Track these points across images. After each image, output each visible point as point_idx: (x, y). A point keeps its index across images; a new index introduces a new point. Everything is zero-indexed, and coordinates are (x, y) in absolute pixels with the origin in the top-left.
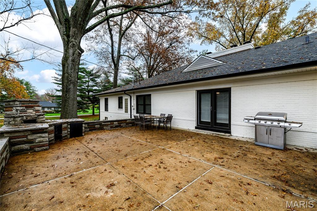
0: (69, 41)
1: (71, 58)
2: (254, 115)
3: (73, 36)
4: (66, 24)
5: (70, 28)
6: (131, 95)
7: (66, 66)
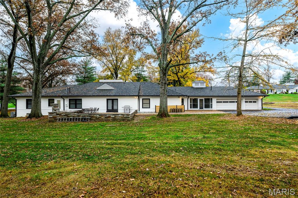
0: (39, 70)
1: (40, 80)
2: (124, 106)
3: (42, 68)
4: (38, 62)
5: (40, 64)
6: (64, 98)
7: (38, 84)
